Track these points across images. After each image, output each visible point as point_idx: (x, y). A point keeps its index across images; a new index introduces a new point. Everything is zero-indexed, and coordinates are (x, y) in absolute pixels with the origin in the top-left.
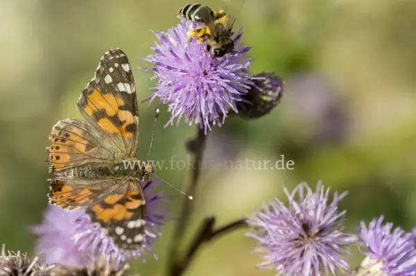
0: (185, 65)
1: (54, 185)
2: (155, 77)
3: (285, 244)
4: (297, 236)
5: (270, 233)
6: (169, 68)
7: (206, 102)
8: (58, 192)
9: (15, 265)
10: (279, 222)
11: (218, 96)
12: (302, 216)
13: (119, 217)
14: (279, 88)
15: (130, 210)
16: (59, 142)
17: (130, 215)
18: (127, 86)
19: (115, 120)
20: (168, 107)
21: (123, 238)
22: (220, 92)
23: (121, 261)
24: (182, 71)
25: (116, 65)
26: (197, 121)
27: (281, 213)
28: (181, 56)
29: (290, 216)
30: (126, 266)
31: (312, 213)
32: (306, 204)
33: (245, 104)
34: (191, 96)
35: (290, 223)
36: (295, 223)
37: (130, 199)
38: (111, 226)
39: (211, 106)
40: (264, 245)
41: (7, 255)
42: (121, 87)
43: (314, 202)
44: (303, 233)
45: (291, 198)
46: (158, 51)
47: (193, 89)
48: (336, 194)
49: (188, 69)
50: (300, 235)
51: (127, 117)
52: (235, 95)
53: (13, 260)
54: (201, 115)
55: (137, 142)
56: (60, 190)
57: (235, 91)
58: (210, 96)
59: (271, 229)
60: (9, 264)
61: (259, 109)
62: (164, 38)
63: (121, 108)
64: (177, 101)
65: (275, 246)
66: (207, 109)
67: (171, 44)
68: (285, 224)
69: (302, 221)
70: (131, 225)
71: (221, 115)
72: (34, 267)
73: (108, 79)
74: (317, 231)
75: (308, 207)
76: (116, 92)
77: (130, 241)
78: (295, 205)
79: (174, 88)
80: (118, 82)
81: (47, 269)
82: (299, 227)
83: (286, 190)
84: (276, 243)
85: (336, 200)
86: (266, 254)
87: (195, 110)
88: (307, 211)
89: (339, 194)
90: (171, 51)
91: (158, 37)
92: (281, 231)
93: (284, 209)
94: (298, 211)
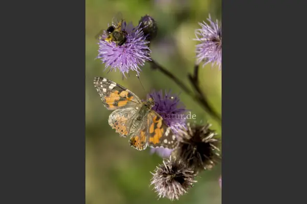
0: (118, 53)
1: (132, 144)
2: (115, 69)
3: (216, 53)
4: (216, 46)
5: (208, 57)
6: (115, 61)
7: (139, 53)
8: (136, 143)
9: (161, 172)
10: (205, 50)
11: (138, 46)
12: (208, 39)
13: (161, 135)
14: (150, 18)
15: (161, 128)
16: (117, 126)
17: (162, 130)
18: (112, 85)
19: (122, 99)
20: (131, 70)
21: (169, 143)
22: (137, 45)
23: (185, 126)
24: (119, 56)
25: (101, 83)
26: (144, 61)
27: (202, 47)
28: (113, 53)
29: (206, 44)
30: (188, 124)
31: (210, 34)
32: (205, 35)
33: (148, 36)
34: (132, 58)
35: (208, 46)
36: (210, 44)
37: (157, 122)
38: (161, 143)
39: (141, 52)
40: (212, 62)
41: (155, 173)
42: (111, 87)
43: (206, 31)
44: (216, 43)
45: (198, 39)
46: (105, 61)
47: (130, 56)
48: (208, 19)
49: (120, 53)
50: (216, 44)
51: (124, 94)
52: (142, 39)
53: (159, 171)
54: (143, 58)
55: (137, 97)
56: (135, 141)
57: (140, 38)
58: (137, 50)
59: (207, 55)
60: (160, 175)
61: (154, 31)
62: (101, 55)
63: (119, 94)
64: (131, 65)
65: (215, 58)
66: (141, 54)
67: (105, 54)
68: (208, 48)
69: (210, 40)
70: (167, 134)
71: (147, 50)
72: (166, 165)
73: (105, 90)
74: (218, 36)
75: (206, 34)
76: (111, 91)
77: (172, 142)
78: (202, 39)
79: (124, 64)
80: (108, 87)
81: (170, 159)
82: (213, 43)
83: (194, 39)
84: (214, 56)
85: (210, 21)
86: (216, 63)
87: (139, 59)
88: (208, 36)
89: (208, 18)
90: (109, 56)
91: (99, 57)
92: (210, 52)
93: (202, 45)
94: (206, 39)
